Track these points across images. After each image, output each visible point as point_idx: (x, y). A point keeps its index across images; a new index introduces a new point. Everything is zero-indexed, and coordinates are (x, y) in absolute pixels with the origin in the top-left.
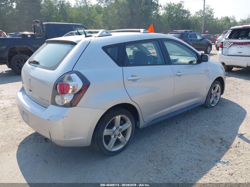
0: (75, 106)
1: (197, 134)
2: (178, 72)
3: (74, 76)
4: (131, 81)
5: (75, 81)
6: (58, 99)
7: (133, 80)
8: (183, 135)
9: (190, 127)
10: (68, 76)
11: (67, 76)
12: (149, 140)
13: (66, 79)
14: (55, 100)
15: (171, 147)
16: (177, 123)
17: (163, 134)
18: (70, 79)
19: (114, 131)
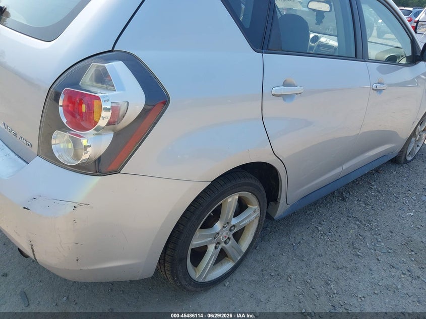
0: (117, 171)
1: (394, 235)
2: (379, 83)
3: (118, 69)
4: (281, 98)
5: (122, 89)
6: (61, 142)
7: (286, 97)
8: (365, 234)
9: (373, 212)
10: (98, 66)
11: (94, 66)
12: (290, 243)
13: (90, 80)
14: (50, 144)
15: (344, 271)
16: (344, 200)
17: (320, 228)
18: (103, 78)
19: (218, 233)
